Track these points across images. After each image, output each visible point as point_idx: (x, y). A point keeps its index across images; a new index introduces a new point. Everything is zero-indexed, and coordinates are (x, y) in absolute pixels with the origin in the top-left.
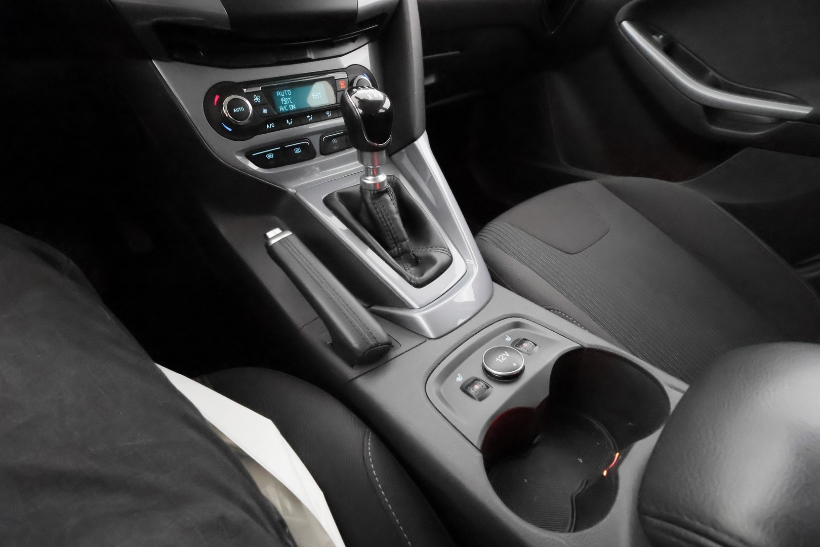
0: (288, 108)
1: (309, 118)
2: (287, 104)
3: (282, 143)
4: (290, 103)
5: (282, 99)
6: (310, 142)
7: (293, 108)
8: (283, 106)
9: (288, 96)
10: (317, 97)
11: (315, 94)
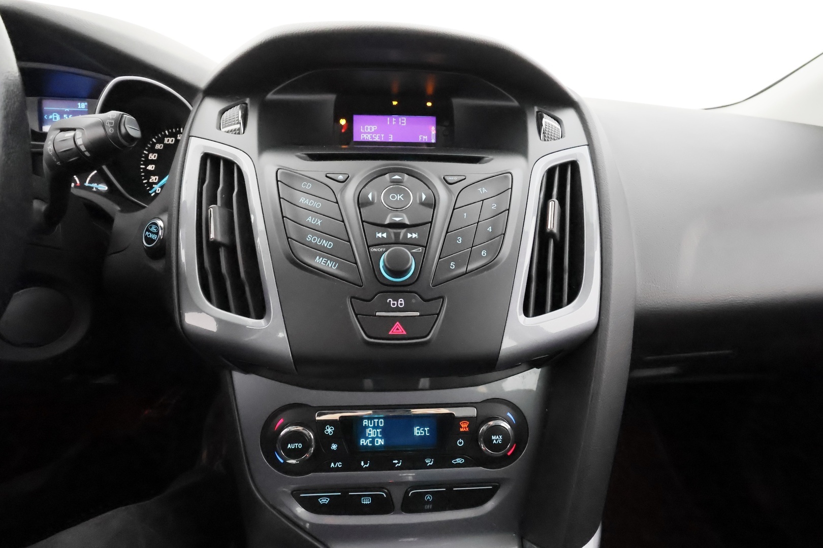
0: (372, 442)
1: (396, 464)
2: (372, 438)
3: (345, 490)
4: (377, 437)
5: (368, 431)
6: (389, 494)
7: (379, 444)
8: (366, 438)
9: (378, 427)
10: (421, 433)
11: (418, 429)
